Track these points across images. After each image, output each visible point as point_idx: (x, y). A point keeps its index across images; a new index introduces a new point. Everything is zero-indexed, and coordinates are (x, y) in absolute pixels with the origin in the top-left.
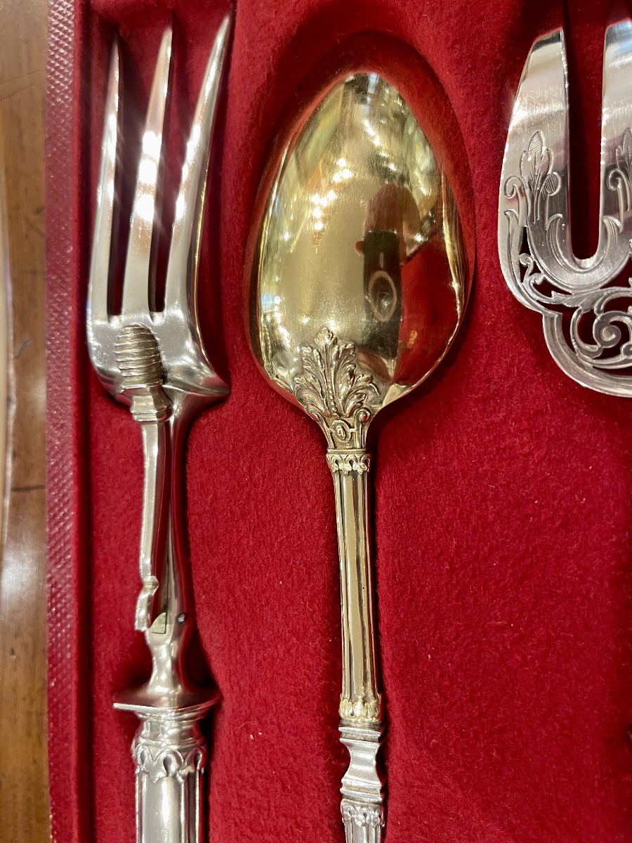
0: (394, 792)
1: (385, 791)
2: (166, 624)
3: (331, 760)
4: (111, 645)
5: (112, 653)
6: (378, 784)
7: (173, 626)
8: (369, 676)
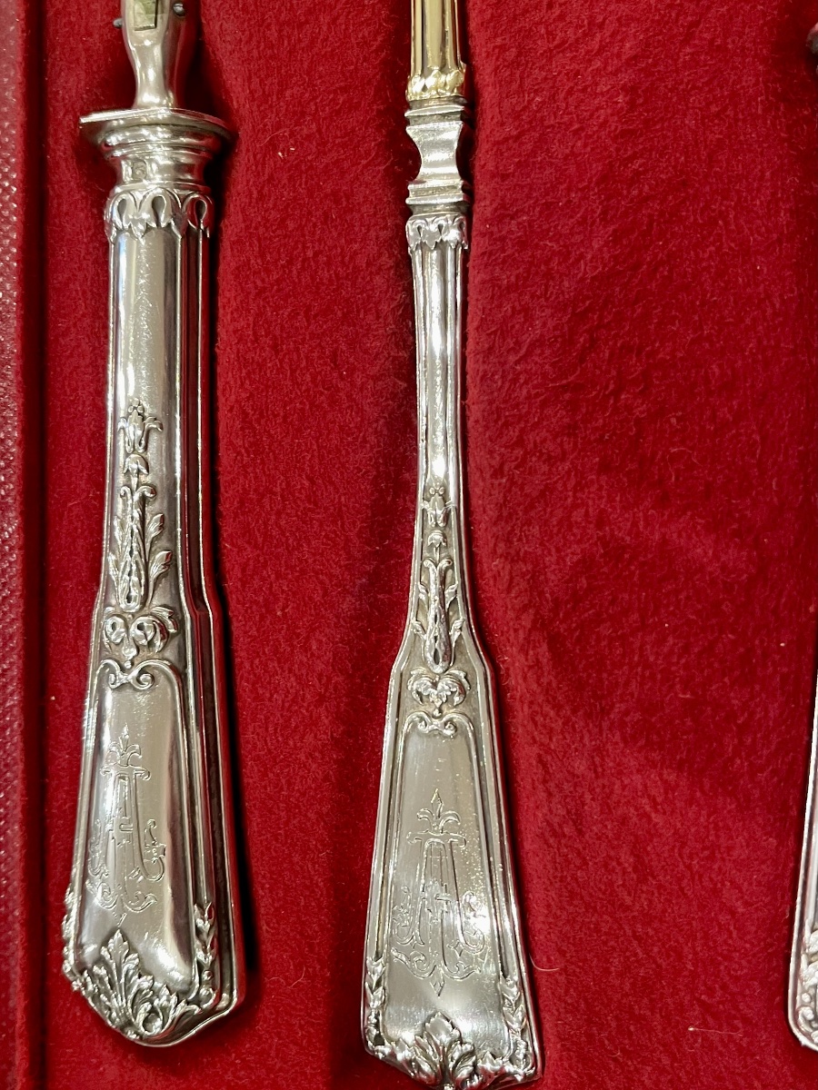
0: (481, 189)
1: (468, 190)
2: (156, 13)
3: (393, 164)
4: (72, 80)
5: (74, 91)
6: (459, 182)
7: (166, 16)
8: (449, 37)
